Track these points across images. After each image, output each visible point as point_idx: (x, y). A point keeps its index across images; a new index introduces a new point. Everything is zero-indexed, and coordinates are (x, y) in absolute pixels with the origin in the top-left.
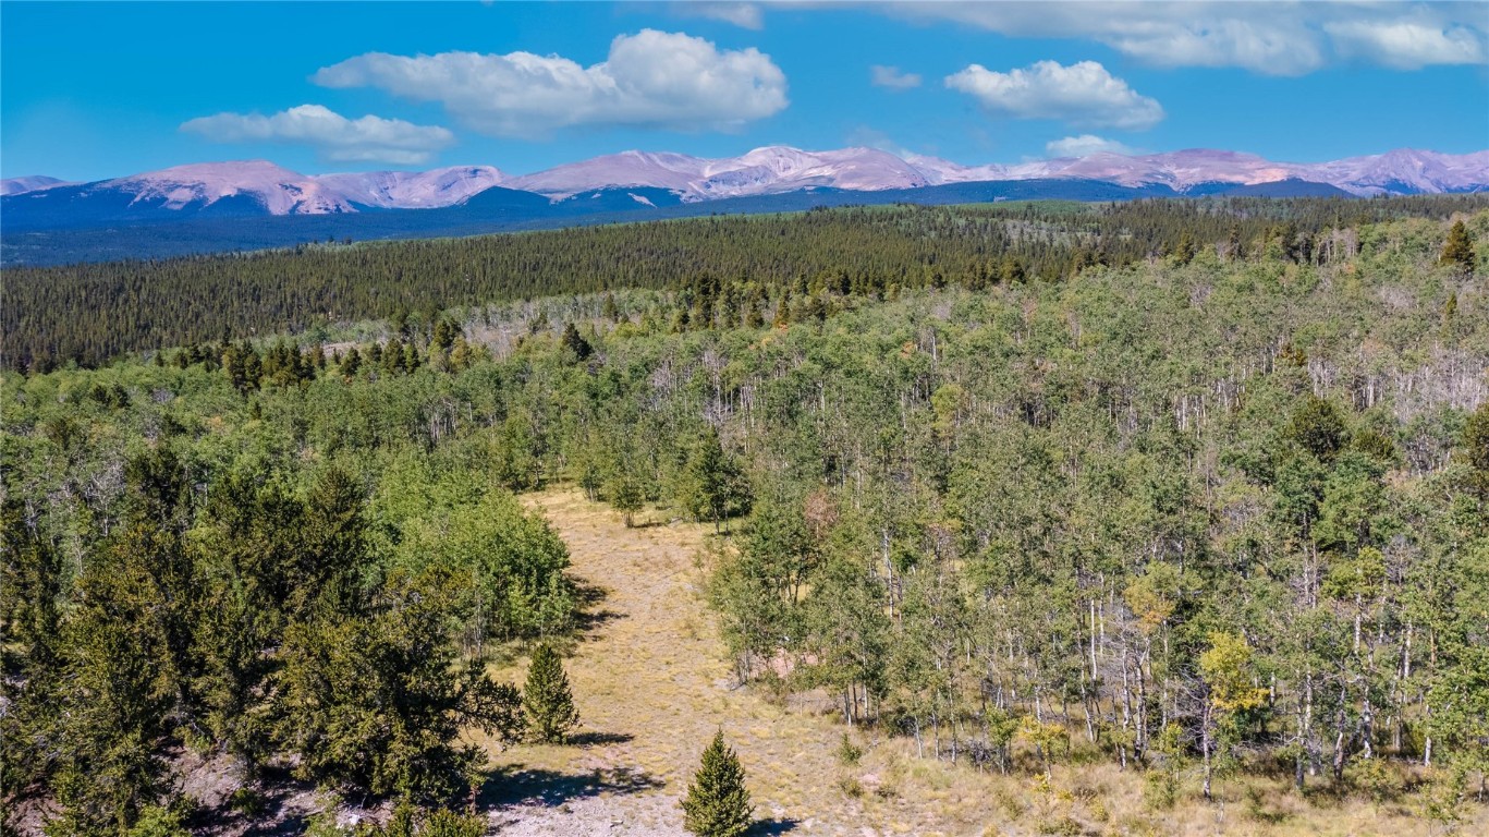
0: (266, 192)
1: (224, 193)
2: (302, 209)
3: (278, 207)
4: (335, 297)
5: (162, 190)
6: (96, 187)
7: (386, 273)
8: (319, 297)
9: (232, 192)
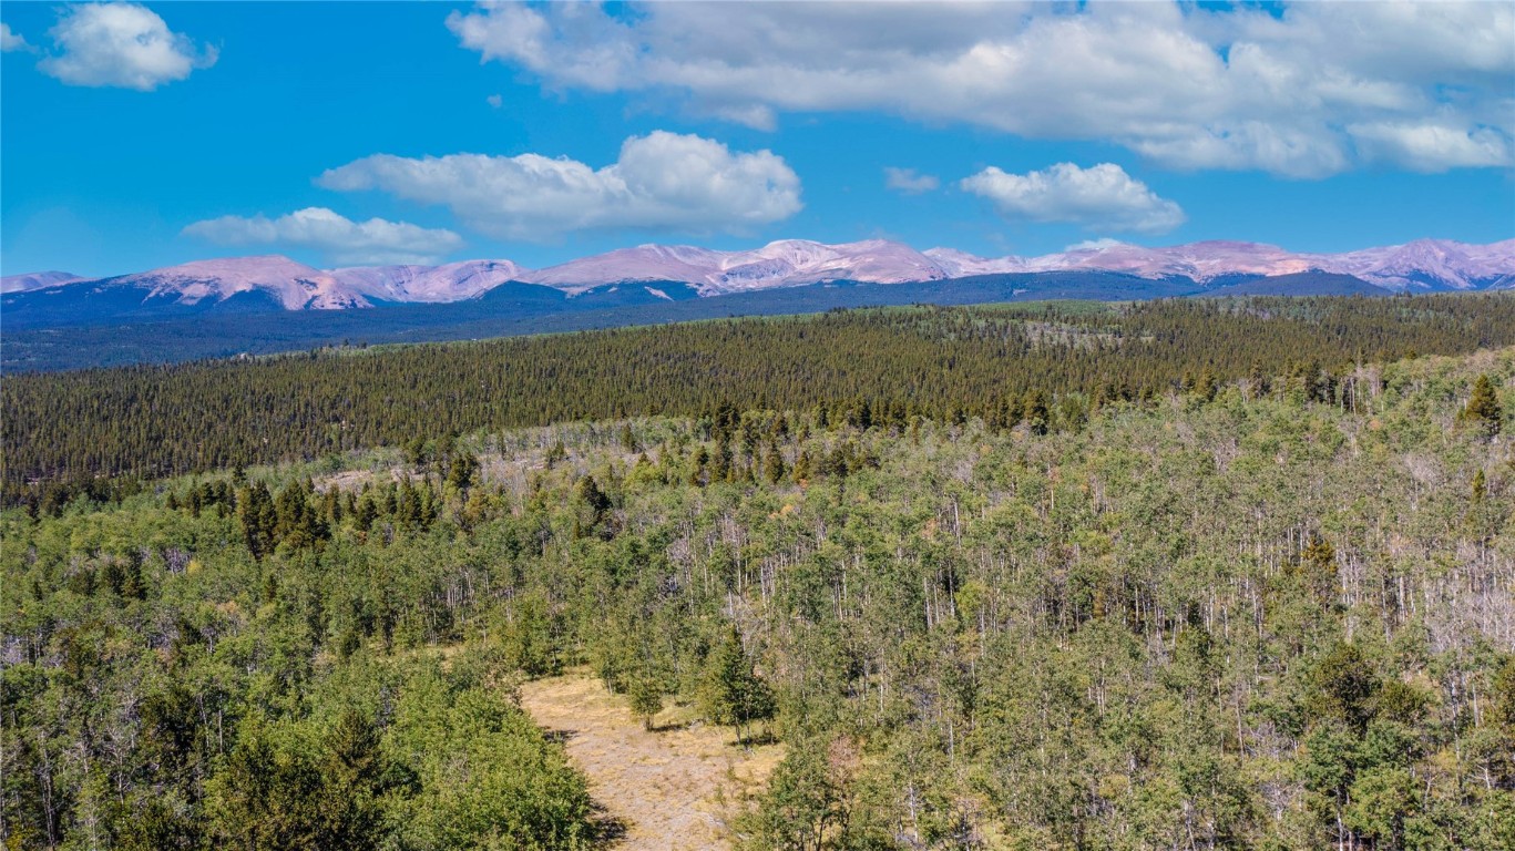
0: (281, 287)
1: (239, 288)
2: (317, 304)
3: (292, 303)
4: (349, 406)
5: (177, 285)
6: (111, 284)
7: (401, 379)
8: (333, 406)
9: (247, 288)
